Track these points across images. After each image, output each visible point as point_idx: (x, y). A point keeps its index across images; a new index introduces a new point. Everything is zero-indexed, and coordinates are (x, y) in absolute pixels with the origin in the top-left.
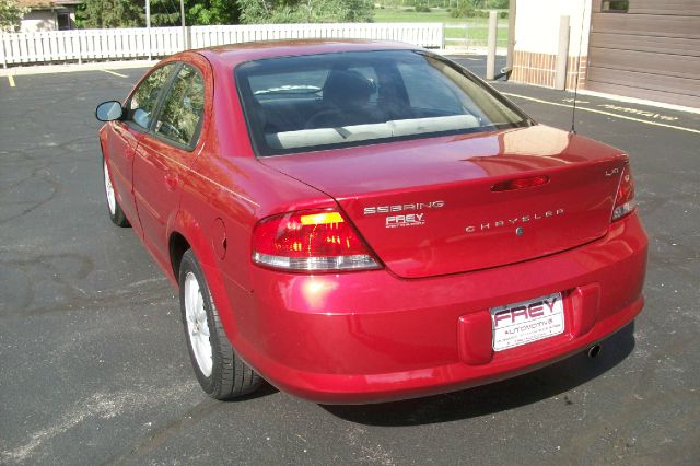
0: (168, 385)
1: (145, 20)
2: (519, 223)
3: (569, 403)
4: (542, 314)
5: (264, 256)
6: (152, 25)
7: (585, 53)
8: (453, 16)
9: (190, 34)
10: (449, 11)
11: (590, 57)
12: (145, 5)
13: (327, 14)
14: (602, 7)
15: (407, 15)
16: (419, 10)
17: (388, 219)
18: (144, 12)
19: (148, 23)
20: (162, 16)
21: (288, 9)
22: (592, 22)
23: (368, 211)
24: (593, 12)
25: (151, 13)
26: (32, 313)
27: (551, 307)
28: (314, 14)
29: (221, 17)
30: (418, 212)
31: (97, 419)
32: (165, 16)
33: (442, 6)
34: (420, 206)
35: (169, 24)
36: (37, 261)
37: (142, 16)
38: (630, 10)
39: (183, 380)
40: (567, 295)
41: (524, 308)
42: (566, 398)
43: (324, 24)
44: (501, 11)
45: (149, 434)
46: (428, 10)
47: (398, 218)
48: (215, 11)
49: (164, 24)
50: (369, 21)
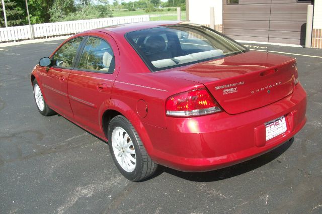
0: (108, 179)
1: (4, 24)
2: (269, 89)
3: (280, 162)
4: (279, 124)
5: (171, 112)
6: (8, 26)
7: (221, 23)
8: (146, 12)
9: (33, 28)
10: (144, 10)
11: (224, 24)
12: (4, 16)
13: (91, 15)
14: (227, 2)
15: (125, 13)
16: (130, 10)
17: (225, 91)
18: (4, 20)
19: (6, 25)
20: (12, 22)
21: (73, 14)
22: (223, 9)
23: (217, 88)
24: (223, 5)
25: (8, 20)
26: (25, 158)
27: (281, 121)
28: (85, 16)
29: (40, 20)
30: (234, 87)
31: (84, 198)
32: (14, 22)
33: (140, 8)
34: (235, 84)
35: (17, 25)
36: (14, 135)
37: (3, 22)
38: (240, 3)
39: (115, 176)
40: (286, 116)
41: (273, 122)
42: (278, 161)
43: (90, 20)
44: (168, 8)
45: (112, 201)
46: (134, 10)
47: (227, 90)
48: (38, 17)
49: (14, 25)
50: (111, 17)
